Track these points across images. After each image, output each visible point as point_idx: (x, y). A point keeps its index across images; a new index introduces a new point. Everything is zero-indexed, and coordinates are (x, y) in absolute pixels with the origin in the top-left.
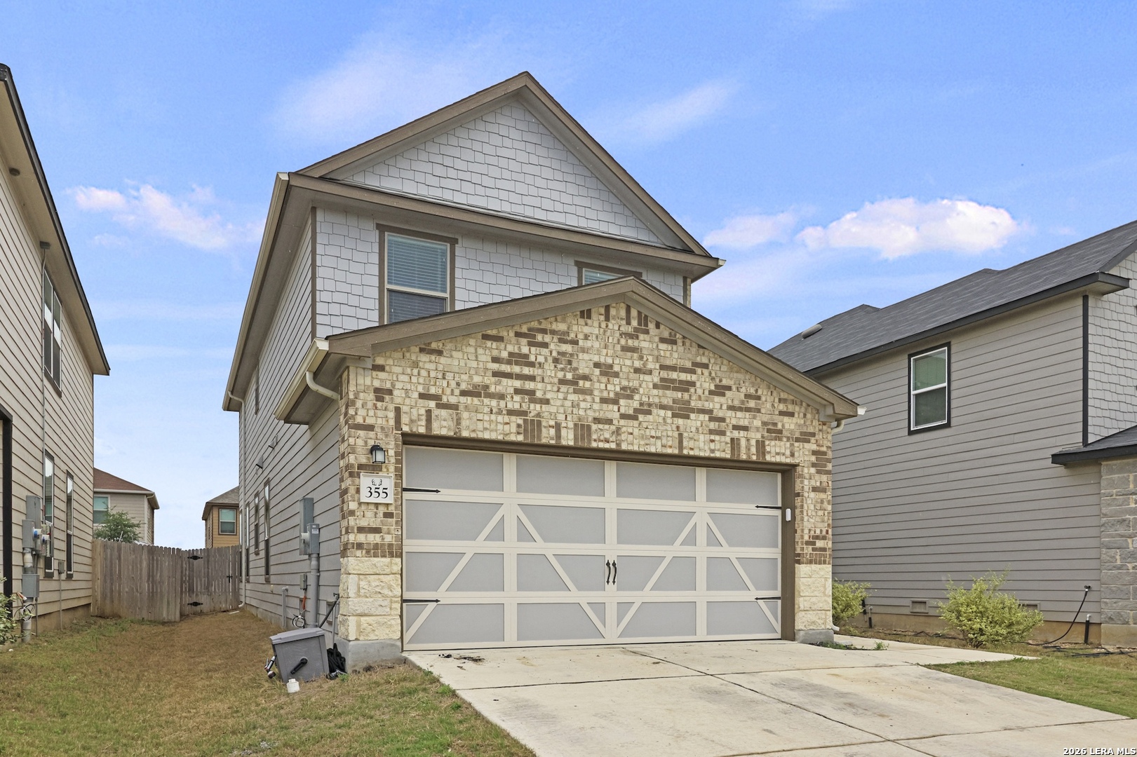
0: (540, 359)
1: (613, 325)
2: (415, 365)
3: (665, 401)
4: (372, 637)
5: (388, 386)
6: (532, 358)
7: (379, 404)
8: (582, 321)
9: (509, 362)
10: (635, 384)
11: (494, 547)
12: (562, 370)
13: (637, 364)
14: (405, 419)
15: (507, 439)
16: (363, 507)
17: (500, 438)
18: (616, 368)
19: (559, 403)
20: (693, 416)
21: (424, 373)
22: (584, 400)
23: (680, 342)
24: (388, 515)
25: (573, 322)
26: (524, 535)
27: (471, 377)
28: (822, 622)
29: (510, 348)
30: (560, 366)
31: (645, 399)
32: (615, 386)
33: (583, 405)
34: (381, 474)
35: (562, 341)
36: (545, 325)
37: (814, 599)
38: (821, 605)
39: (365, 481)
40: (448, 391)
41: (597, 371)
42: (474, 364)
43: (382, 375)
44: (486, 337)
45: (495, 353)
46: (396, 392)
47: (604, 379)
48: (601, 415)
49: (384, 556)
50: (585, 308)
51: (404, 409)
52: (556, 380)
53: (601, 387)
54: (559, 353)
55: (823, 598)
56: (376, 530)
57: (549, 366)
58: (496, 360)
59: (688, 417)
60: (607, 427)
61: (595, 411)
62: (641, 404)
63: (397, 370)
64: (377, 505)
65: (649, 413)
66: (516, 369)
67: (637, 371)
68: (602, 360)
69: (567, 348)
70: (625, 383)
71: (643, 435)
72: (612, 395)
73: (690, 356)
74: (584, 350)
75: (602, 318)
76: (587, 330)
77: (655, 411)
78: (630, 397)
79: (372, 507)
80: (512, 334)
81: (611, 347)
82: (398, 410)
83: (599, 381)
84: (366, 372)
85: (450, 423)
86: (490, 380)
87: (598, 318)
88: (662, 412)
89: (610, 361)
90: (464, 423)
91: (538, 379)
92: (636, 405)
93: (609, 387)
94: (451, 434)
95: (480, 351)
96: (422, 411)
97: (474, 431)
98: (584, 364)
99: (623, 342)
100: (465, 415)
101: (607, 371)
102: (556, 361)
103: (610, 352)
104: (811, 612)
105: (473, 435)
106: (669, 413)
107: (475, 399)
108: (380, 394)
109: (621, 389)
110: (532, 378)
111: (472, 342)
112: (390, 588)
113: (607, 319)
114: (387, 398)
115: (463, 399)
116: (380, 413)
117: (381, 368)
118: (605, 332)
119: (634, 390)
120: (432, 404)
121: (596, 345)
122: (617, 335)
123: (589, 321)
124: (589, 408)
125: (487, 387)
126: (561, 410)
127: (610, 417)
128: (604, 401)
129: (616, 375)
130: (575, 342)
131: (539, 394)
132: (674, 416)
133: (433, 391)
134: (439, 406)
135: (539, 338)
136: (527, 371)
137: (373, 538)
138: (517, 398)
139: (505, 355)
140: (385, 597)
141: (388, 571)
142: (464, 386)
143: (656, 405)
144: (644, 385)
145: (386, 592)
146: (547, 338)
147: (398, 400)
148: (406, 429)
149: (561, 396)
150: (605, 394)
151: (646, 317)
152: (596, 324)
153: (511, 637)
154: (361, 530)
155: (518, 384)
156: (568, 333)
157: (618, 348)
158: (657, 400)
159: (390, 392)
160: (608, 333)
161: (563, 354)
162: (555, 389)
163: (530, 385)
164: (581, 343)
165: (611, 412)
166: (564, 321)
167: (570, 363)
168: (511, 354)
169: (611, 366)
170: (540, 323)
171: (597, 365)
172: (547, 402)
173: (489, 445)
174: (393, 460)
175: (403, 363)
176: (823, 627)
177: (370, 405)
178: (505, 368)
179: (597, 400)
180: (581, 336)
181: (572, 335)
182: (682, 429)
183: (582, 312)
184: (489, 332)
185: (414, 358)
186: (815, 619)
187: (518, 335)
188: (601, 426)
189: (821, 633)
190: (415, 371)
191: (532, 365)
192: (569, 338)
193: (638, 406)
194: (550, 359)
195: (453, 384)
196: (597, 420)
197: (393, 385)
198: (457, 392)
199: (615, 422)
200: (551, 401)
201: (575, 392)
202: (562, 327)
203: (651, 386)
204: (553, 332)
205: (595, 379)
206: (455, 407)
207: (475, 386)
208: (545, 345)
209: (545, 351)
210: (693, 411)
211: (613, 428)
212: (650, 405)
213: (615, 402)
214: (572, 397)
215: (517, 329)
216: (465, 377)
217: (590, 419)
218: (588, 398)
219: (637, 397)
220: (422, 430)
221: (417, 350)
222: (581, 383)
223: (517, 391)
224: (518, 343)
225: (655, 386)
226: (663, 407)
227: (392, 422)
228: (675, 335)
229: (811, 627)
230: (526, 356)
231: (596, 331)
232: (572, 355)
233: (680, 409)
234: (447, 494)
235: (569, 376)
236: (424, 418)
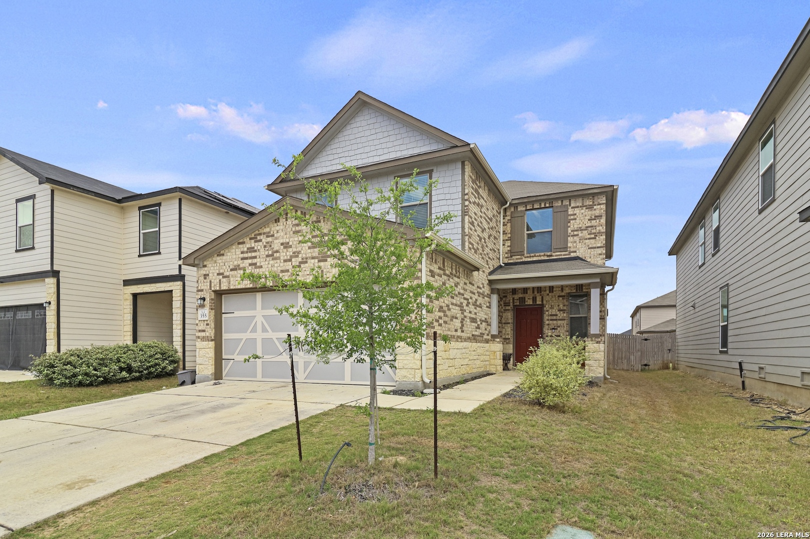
0: (259, 247)
1: (289, 222)
2: (215, 262)
3: (314, 255)
4: (203, 373)
5: (208, 273)
6: (256, 248)
7: (205, 280)
8: (276, 224)
9: (247, 252)
10: (299, 249)
11: (253, 336)
12: (267, 250)
13: (301, 238)
14: (212, 285)
15: (246, 287)
16: (200, 322)
17: (244, 287)
18: (291, 243)
19: (266, 266)
20: (329, 259)
21: (218, 265)
22: (276, 263)
23: (322, 221)
24: (207, 324)
25: (272, 226)
26: (264, 330)
27: (233, 262)
28: (412, 376)
29: (248, 246)
30: (266, 249)
31: (304, 256)
32: (290, 252)
33: (276, 265)
34: (205, 308)
35: (268, 237)
36: (261, 231)
37: (405, 362)
38: (411, 365)
39: (200, 311)
40: (226, 270)
41: (282, 247)
42: (234, 257)
43: (206, 269)
44: (239, 243)
45: (242, 250)
46: (210, 275)
47: (285, 250)
48: (283, 268)
49: (206, 341)
50: (276, 218)
51: (212, 281)
52: (265, 256)
53: (284, 254)
54: (266, 243)
55: (413, 361)
56: (204, 331)
57: (262, 250)
58: (242, 253)
59: (326, 261)
60: (286, 274)
61: (281, 267)
62: (302, 259)
63: (210, 265)
64: (204, 321)
65: (306, 262)
66: (249, 255)
67: (300, 242)
68: (284, 241)
69: (270, 239)
70: (295, 250)
71: (303, 275)
72: (289, 257)
73: (327, 227)
74: (276, 239)
75: (284, 220)
76: (278, 228)
77: (309, 261)
78: (297, 256)
79: (203, 322)
80: (248, 239)
81: (288, 233)
82: (210, 281)
83: (283, 252)
84: (202, 269)
85: (227, 284)
86: (240, 262)
87: (282, 220)
88: (313, 261)
89: (288, 240)
90: (232, 283)
91: (258, 257)
92: (300, 259)
93: (288, 254)
94: (227, 288)
95: (237, 250)
96: (218, 281)
97: (235, 285)
98: (276, 246)
99: (294, 229)
100: (232, 279)
101: (286, 245)
102: (265, 247)
103: (288, 236)
104: (404, 370)
105: (234, 288)
106: (316, 260)
107: (235, 272)
108: (206, 276)
109: (293, 253)
110: (255, 257)
111: (234, 247)
112: (208, 353)
113: (287, 220)
114: (207, 277)
115: (231, 273)
116: (205, 284)
117: (205, 266)
118: (285, 226)
119: (299, 252)
120: (221, 277)
121: (282, 234)
122: (291, 226)
123: (279, 224)
124: (278, 266)
125: (239, 265)
126: (267, 270)
127: (288, 269)
128: (285, 261)
129: (291, 247)
130: (273, 236)
131: (258, 264)
132: (319, 261)
133: (221, 271)
134: (223, 277)
135: (259, 238)
136: (253, 254)
137: (203, 334)
138: (250, 268)
139: (245, 249)
140: (207, 357)
141: (207, 347)
142: (231, 267)
143: (310, 258)
144: (304, 249)
145: (207, 355)
146: (262, 237)
147: (210, 278)
148: (213, 289)
149: (267, 263)
150: (286, 258)
151: (305, 213)
152: (282, 224)
153: (259, 376)
154: (200, 331)
155: (250, 261)
156: (270, 232)
157: (292, 232)
158: (310, 255)
159: (208, 275)
160: (287, 227)
161: (267, 243)
162: (265, 260)
163: (255, 261)
164: (275, 235)
165: (289, 266)
166: (268, 227)
167: (271, 246)
168: (248, 249)
169: (288, 243)
170: (259, 231)
171: (282, 244)
172: (261, 267)
173: (233, 291)
174: (208, 302)
175: (212, 263)
176: (413, 380)
177: (202, 282)
178: (246, 255)
179: (282, 261)
180: (275, 232)
181: (272, 233)
182: (323, 268)
183: (276, 220)
184: (240, 241)
185: (215, 259)
186: (406, 374)
187: (251, 239)
188: (283, 274)
189: (410, 384)
190: (216, 264)
191: (255, 251)
192: (270, 235)
193: (301, 260)
194: (263, 247)
195: (228, 267)
196: (282, 271)
197: (209, 272)
198: (229, 270)
199: (290, 271)
200: (263, 266)
201: (272, 260)
202: (267, 230)
203: (307, 248)
204: (264, 233)
205: (281, 251)
206: (228, 277)
207: (235, 266)
208: (260, 241)
209: (260, 243)
210: (329, 256)
211: (289, 274)
212: (307, 258)
213: (290, 260)
214: (272, 262)
215: (250, 236)
216: (231, 263)
217: (279, 271)
218: (278, 261)
219: (300, 256)
220: (218, 289)
221: (216, 255)
222: (275, 254)
223: (250, 265)
224: (251, 243)
225: (309, 248)
226: (313, 258)
227: (209, 287)
228: (320, 218)
229: (404, 380)
230: (254, 248)
231: (282, 227)
232: (271, 242)
233: (322, 257)
234: (237, 314)
235: (270, 253)
236: (218, 283)
